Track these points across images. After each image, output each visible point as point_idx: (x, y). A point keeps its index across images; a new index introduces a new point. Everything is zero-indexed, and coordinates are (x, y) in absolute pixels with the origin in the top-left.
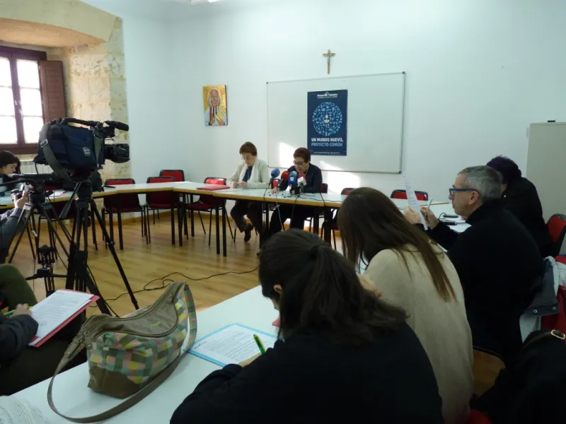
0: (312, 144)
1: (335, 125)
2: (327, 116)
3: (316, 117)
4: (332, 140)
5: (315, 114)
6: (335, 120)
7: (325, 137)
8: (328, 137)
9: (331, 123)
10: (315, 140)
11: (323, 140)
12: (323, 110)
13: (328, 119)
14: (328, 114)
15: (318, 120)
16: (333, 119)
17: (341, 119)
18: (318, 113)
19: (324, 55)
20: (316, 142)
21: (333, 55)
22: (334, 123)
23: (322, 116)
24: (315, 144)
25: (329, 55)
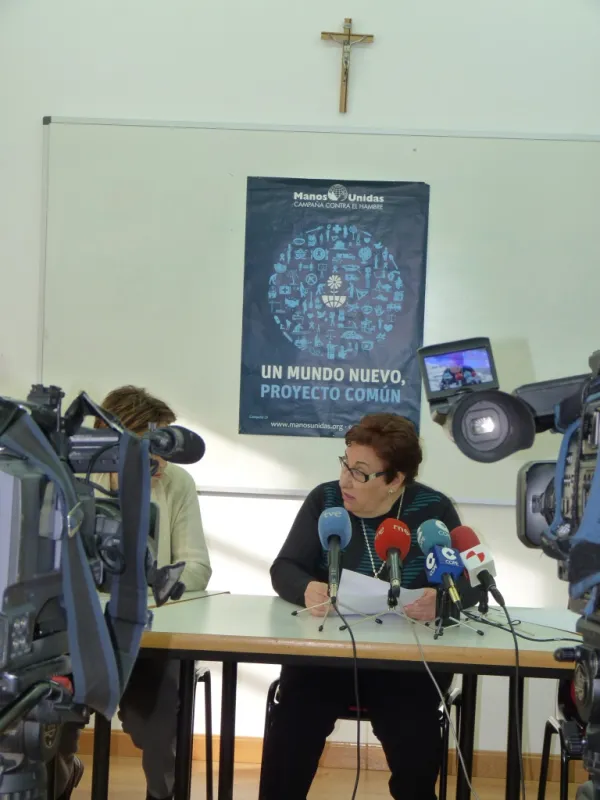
0: (264, 389)
1: (374, 318)
2: (335, 282)
3: (284, 279)
4: (354, 375)
5: (279, 268)
6: (370, 299)
7: (321, 363)
8: (337, 362)
9: (354, 307)
10: (278, 372)
11: (316, 373)
12: (320, 254)
13: (341, 292)
14: (341, 273)
15: (296, 295)
16: (363, 294)
17: (399, 296)
18: (293, 265)
19: (327, 36)
20: (279, 382)
21: (368, 39)
22: (367, 309)
23: (310, 279)
24: (275, 391)
25: (348, 38)
